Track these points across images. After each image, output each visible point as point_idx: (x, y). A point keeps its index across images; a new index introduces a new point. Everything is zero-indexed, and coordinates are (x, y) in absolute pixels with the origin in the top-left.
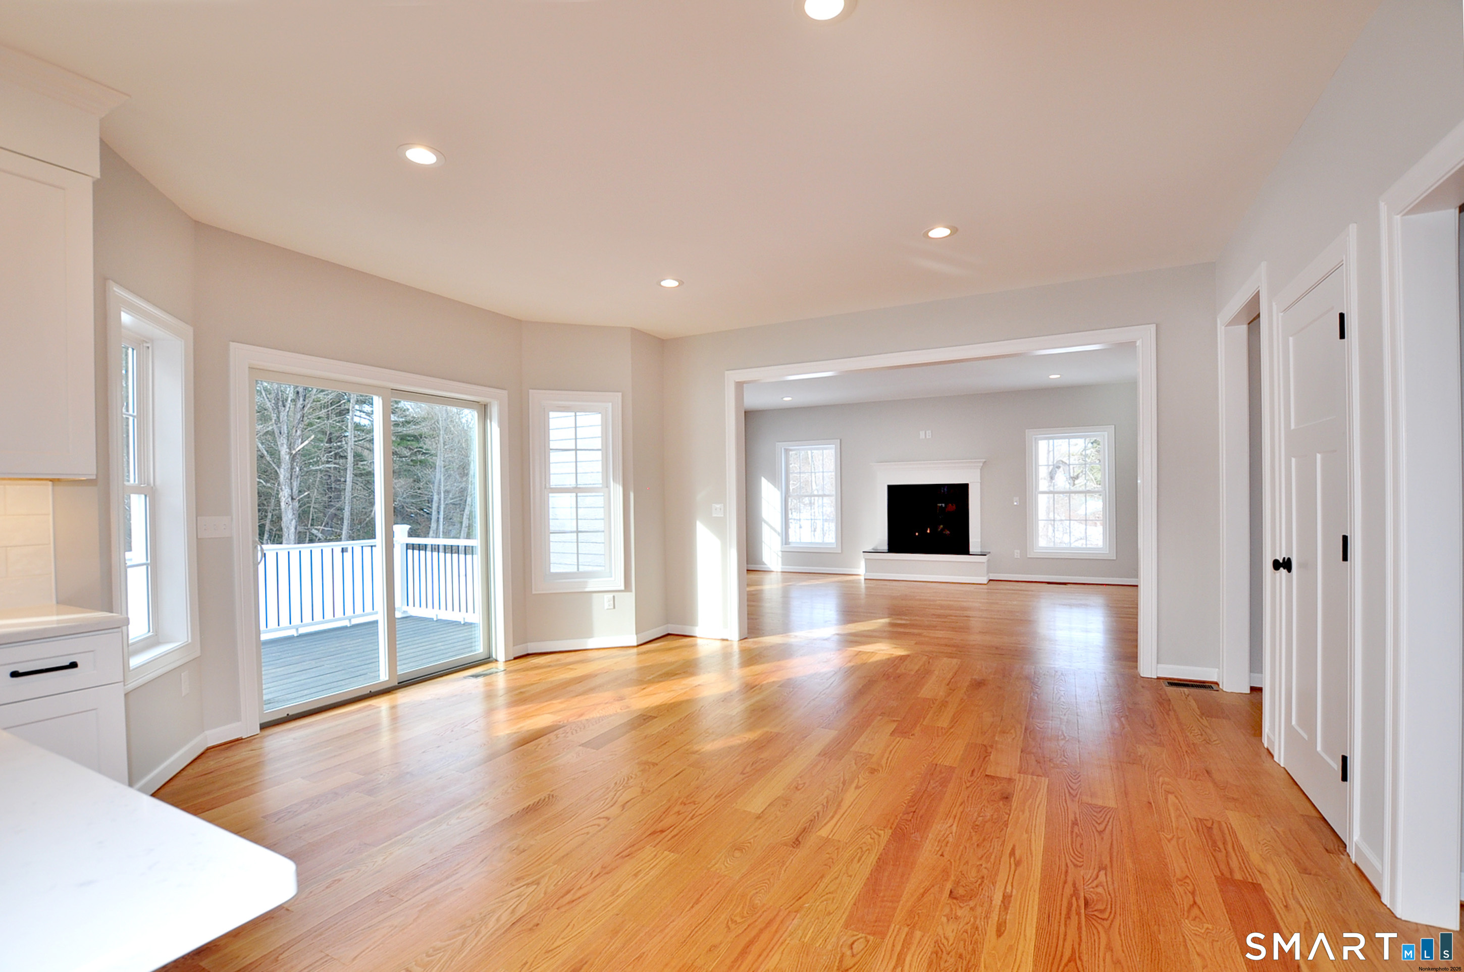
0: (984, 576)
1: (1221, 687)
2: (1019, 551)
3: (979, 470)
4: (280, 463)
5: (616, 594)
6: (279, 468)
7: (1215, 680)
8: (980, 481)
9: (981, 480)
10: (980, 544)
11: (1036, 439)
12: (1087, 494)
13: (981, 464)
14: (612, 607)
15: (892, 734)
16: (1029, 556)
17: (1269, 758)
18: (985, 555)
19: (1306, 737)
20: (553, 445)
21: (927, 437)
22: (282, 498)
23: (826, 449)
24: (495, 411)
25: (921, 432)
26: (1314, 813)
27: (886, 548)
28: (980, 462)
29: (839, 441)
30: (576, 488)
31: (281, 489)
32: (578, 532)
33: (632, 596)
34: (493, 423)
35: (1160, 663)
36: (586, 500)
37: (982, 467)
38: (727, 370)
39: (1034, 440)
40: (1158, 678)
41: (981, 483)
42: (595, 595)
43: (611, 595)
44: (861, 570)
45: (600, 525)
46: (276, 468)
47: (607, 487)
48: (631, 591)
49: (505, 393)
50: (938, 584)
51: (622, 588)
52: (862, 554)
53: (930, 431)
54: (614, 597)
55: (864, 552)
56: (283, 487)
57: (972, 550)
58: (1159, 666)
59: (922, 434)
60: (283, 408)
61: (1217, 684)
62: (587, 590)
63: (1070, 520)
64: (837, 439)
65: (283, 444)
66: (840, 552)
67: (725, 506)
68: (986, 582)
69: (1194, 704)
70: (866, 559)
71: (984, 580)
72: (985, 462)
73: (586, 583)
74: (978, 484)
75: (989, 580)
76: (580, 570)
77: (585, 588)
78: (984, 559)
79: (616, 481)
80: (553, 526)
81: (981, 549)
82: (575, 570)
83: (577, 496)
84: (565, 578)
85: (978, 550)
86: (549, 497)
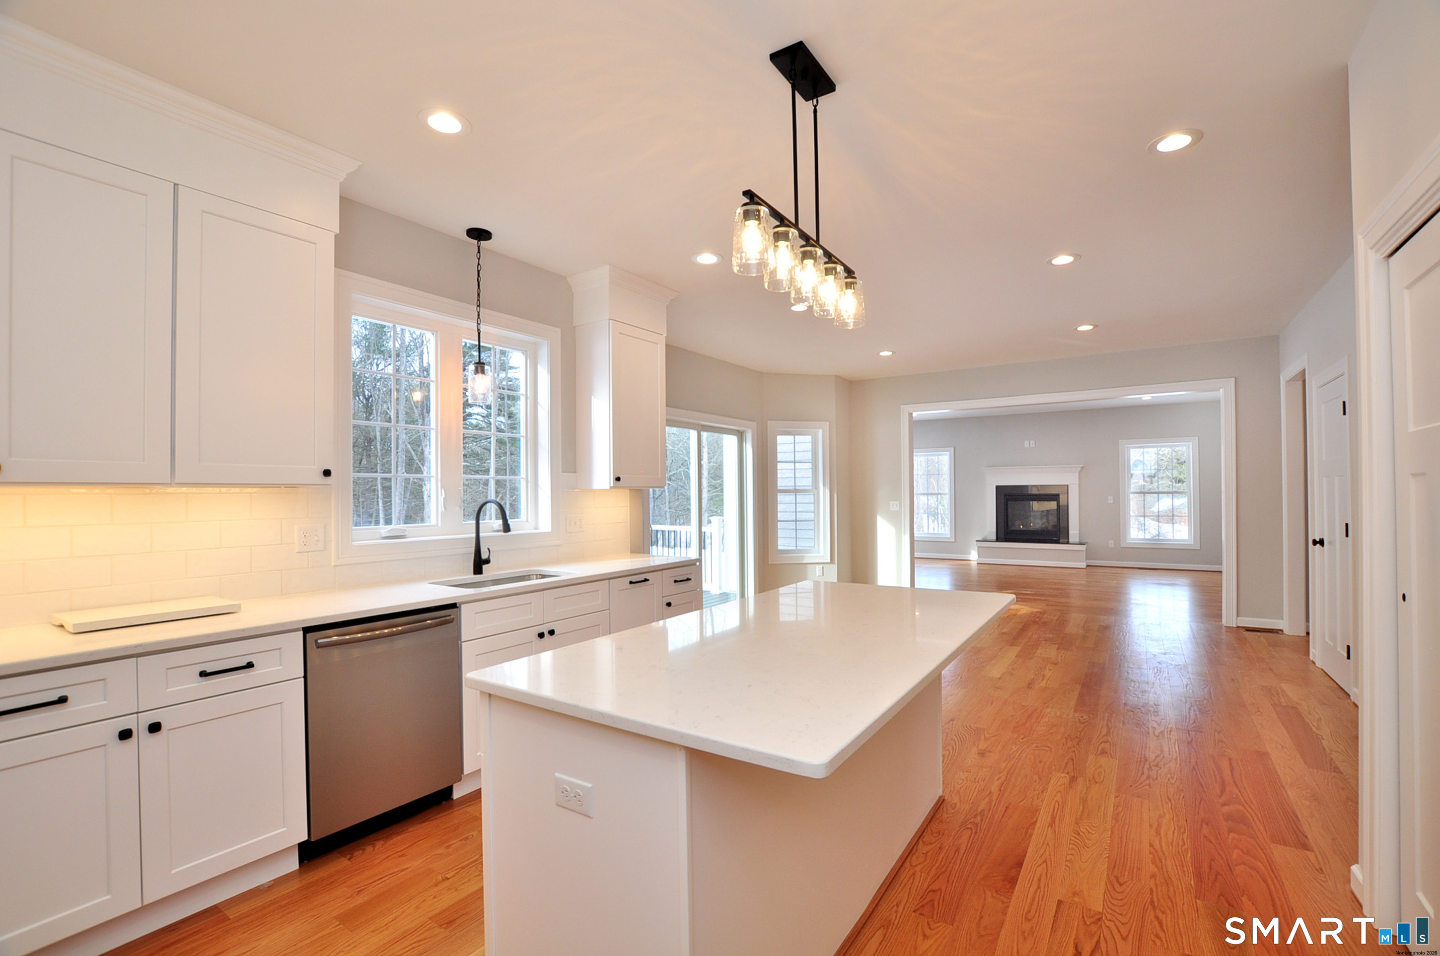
0: (1084, 562)
1: (1285, 632)
2: (1113, 541)
3: (1077, 475)
4: (424, 461)
5: (824, 565)
6: (423, 465)
7: (1281, 628)
8: (1078, 483)
9: (1079, 481)
10: (1078, 535)
11: (1128, 448)
12: (1174, 495)
13: (1080, 469)
14: (821, 575)
15: (1057, 649)
16: (1122, 546)
17: (1313, 665)
18: (1084, 544)
19: (1332, 644)
20: (779, 459)
21: (1031, 446)
22: (425, 492)
23: (941, 455)
24: (749, 436)
25: (1025, 442)
26: (1335, 685)
27: (994, 538)
28: (1078, 467)
29: (953, 448)
30: (795, 489)
31: (425, 484)
32: (796, 521)
33: (836, 566)
34: (747, 445)
35: (1240, 617)
36: (800, 498)
37: (1080, 471)
38: (903, 404)
39: (1126, 448)
40: (1238, 627)
41: (1079, 484)
42: (809, 565)
43: (821, 566)
44: (974, 556)
45: (811, 516)
46: (421, 466)
47: (816, 488)
48: (834, 563)
49: (755, 423)
50: (1043, 568)
51: (829, 561)
52: (975, 542)
53: (1034, 441)
54: (823, 567)
55: (977, 541)
56: (426, 482)
57: (1071, 540)
58: (1239, 618)
59: (1026, 444)
60: (427, 415)
61: (1282, 631)
62: (804, 562)
63: (1144, 516)
64: (952, 447)
65: (426, 445)
66: (954, 541)
67: (900, 504)
68: (1085, 567)
69: (1264, 641)
70: (978, 547)
71: (1084, 565)
72: (1082, 467)
73: (803, 557)
74: (1078, 485)
75: (1088, 566)
76: (798, 548)
77: (803, 560)
78: (1083, 548)
79: (824, 485)
80: (780, 516)
81: (1080, 539)
82: (794, 548)
83: (796, 495)
84: (789, 554)
85: (1077, 541)
86: (777, 495)
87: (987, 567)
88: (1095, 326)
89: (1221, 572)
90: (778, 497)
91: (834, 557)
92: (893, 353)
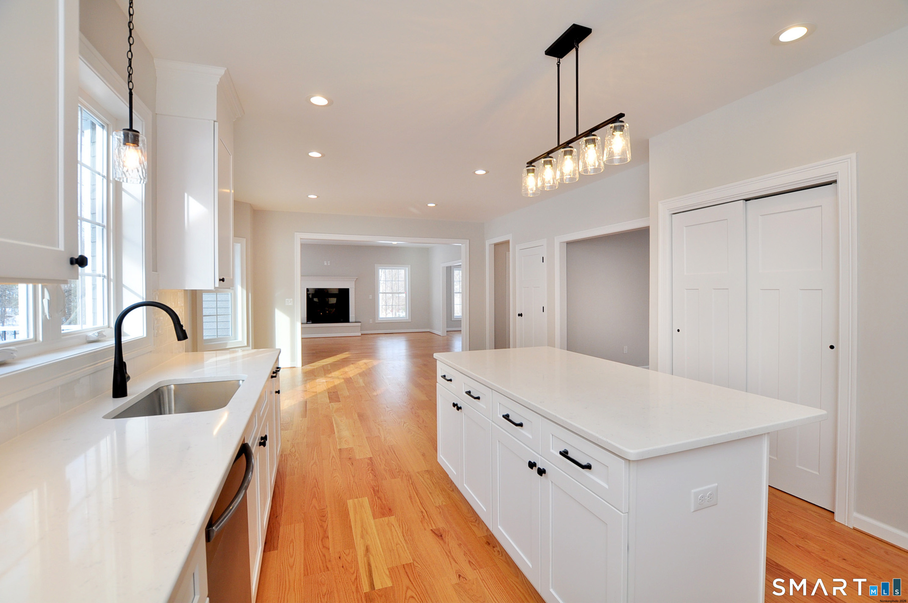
0: (359, 332)
2: (372, 320)
3: (354, 282)
8: (354, 287)
9: (355, 286)
10: (354, 318)
13: (355, 279)
16: (376, 322)
18: (360, 322)
21: (328, 264)
25: (325, 262)
27: (306, 321)
28: (355, 278)
32: (217, 315)
36: (222, 297)
37: (356, 281)
38: (296, 232)
39: (378, 269)
48: (249, 346)
51: (246, 344)
53: (329, 262)
57: (350, 320)
62: (228, 347)
68: (360, 335)
72: (357, 279)
73: (226, 344)
74: (354, 289)
75: (362, 334)
76: (218, 336)
77: (226, 346)
78: (359, 324)
79: (242, 286)
80: (205, 312)
81: (355, 319)
82: (216, 337)
83: (217, 294)
84: (211, 342)
85: (354, 320)
86: (202, 294)
87: (308, 340)
88: (436, 205)
89: (461, 331)
90: (203, 295)
91: (249, 342)
92: (318, 197)
